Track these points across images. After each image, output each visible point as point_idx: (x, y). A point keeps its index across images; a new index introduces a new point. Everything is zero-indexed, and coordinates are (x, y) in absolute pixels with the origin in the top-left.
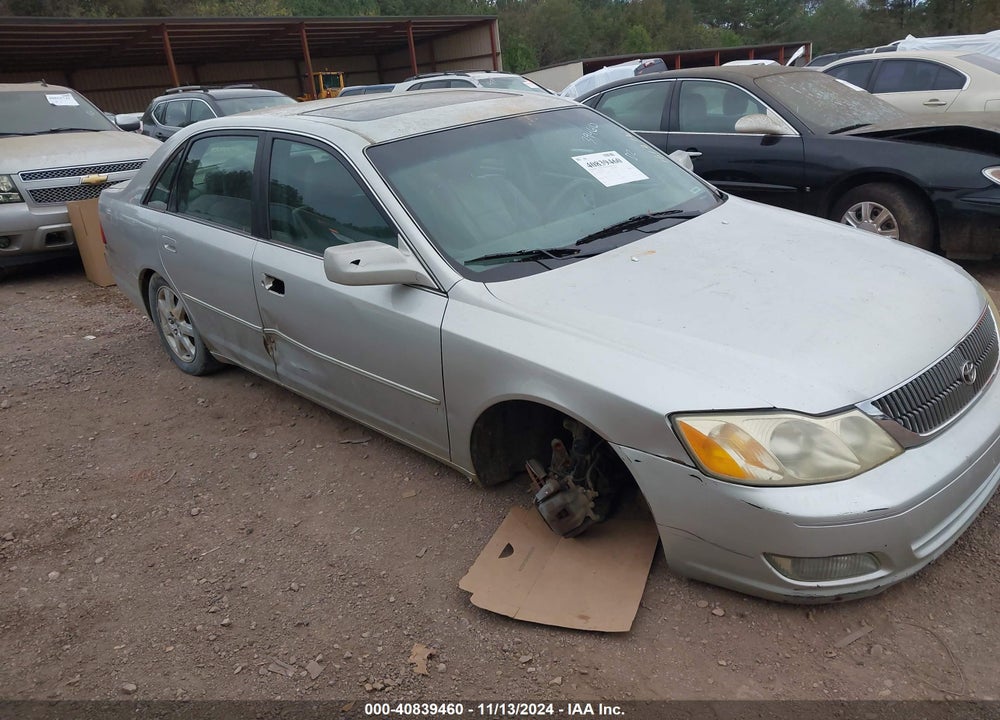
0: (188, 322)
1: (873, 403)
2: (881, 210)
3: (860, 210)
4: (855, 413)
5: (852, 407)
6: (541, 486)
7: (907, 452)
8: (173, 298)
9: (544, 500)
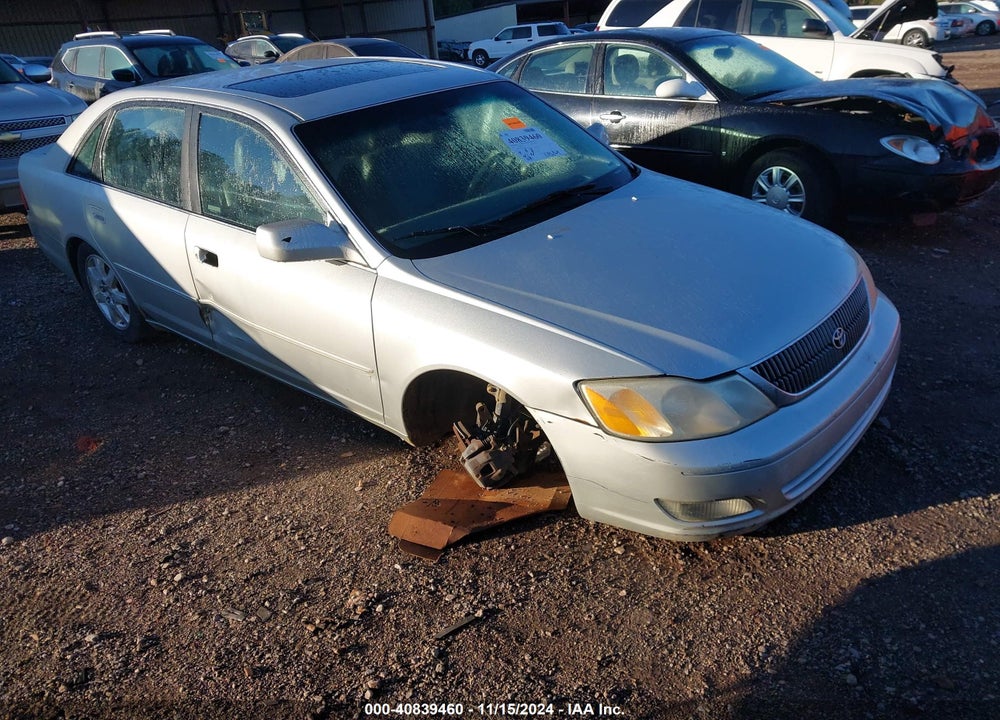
0: (120, 290)
1: (753, 368)
2: (790, 174)
3: (771, 173)
4: (737, 378)
5: (733, 373)
6: (467, 445)
7: (781, 409)
8: (103, 266)
9: (470, 457)
